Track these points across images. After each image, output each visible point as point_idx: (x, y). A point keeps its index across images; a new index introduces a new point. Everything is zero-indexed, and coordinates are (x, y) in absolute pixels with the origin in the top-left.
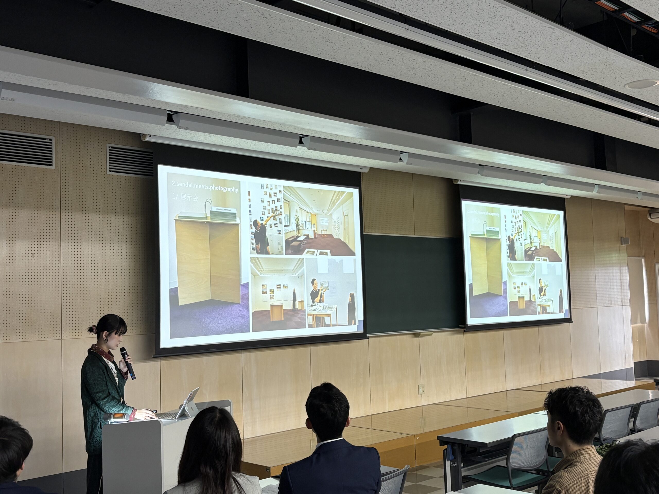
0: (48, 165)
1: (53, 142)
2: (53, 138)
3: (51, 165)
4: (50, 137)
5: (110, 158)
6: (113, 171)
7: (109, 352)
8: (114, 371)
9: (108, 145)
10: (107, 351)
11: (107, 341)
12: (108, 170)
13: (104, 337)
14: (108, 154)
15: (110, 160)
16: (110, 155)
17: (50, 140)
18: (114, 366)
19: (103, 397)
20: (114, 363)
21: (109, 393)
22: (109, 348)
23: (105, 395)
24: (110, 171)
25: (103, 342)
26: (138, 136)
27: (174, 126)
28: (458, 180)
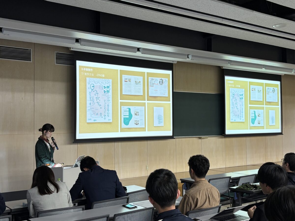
0: (29, 61)
1: (31, 51)
2: (31, 49)
3: (30, 61)
4: (30, 49)
5: (56, 57)
6: (57, 63)
7: (47, 139)
8: (49, 147)
9: (55, 52)
10: (46, 139)
11: (46, 135)
12: (55, 62)
13: (45, 133)
14: (55, 56)
15: (56, 59)
16: (56, 56)
17: (30, 50)
18: (49, 145)
19: (43, 157)
20: (49, 143)
21: (46, 156)
22: (47, 137)
23: (44, 157)
24: (56, 63)
25: (44, 135)
26: (68, 48)
27: (79, 44)
28: (223, 67)
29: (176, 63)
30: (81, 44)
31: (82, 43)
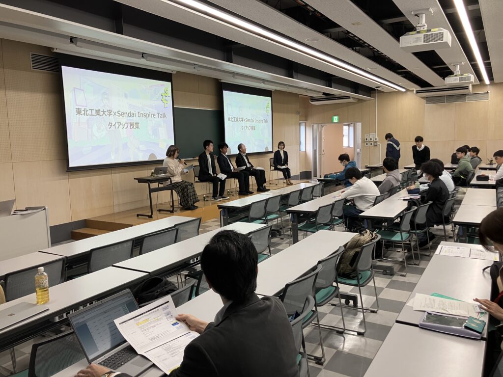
6: (35, 68)
9: (31, 53)
15: (32, 62)
16: (32, 59)
24: (33, 68)
26: (49, 49)
27: (74, 45)
28: (221, 80)
29: (175, 73)
30: (77, 45)
31: (78, 43)
